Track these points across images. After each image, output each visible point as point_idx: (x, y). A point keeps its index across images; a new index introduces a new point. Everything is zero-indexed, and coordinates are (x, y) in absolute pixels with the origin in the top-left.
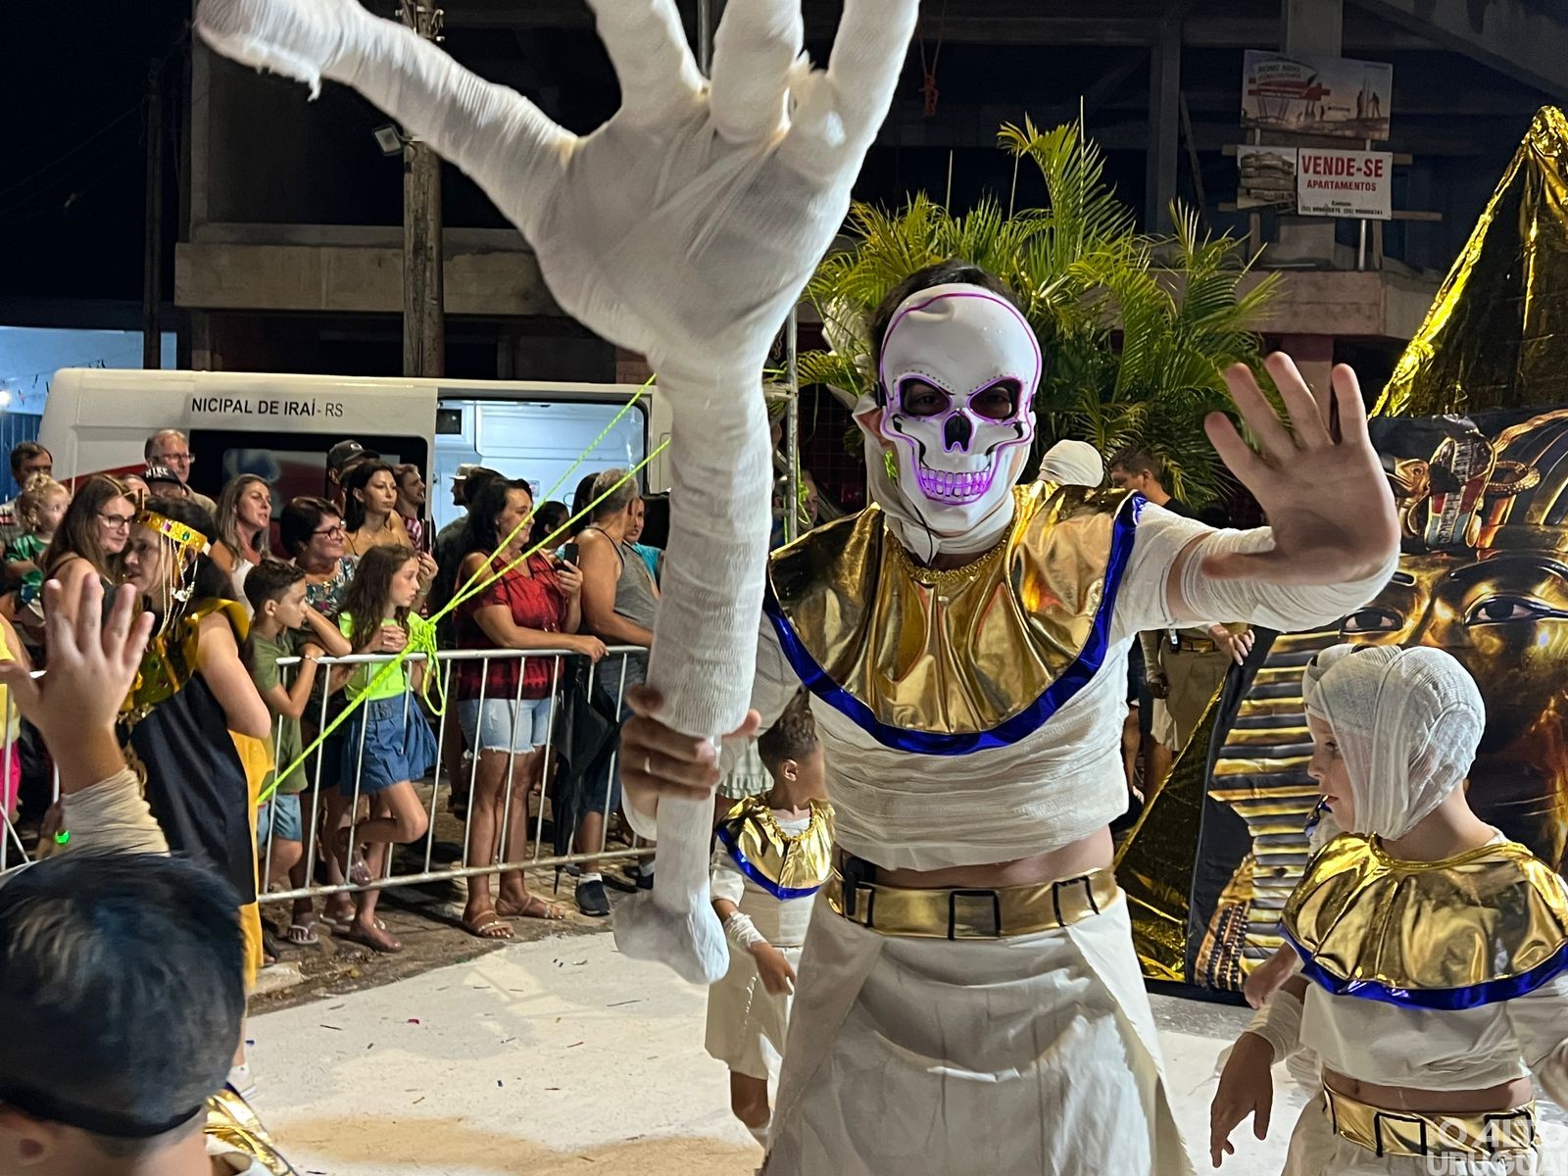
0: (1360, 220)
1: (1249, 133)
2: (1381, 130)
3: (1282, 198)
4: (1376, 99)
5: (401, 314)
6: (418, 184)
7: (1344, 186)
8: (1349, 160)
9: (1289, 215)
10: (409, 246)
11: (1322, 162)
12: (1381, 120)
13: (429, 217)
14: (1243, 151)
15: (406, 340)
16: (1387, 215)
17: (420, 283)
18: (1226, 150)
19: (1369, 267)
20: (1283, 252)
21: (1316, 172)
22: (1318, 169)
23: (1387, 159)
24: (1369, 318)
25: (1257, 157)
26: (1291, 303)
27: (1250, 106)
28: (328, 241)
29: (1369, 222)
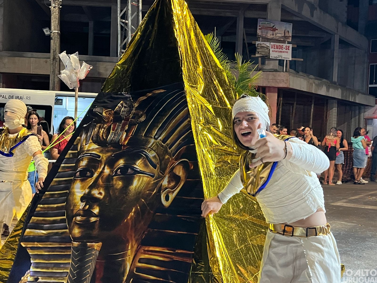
0: (284, 60)
1: (259, 39)
2: (289, 39)
3: (266, 54)
4: (288, 32)
5: (49, 75)
6: (54, 43)
7: (281, 52)
8: (282, 46)
9: (267, 58)
10: (52, 58)
11: (275, 46)
12: (290, 37)
13: (57, 51)
14: (257, 43)
15: (50, 81)
16: (291, 59)
17: (54, 67)
18: (253, 42)
19: (286, 71)
20: (266, 67)
21: (274, 48)
22: (275, 48)
23: (291, 46)
24: (286, 83)
25: (261, 44)
26: (268, 79)
27: (259, 32)
28: (33, 56)
29: (286, 60)
